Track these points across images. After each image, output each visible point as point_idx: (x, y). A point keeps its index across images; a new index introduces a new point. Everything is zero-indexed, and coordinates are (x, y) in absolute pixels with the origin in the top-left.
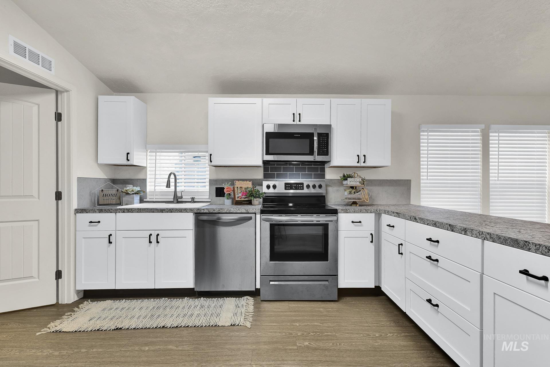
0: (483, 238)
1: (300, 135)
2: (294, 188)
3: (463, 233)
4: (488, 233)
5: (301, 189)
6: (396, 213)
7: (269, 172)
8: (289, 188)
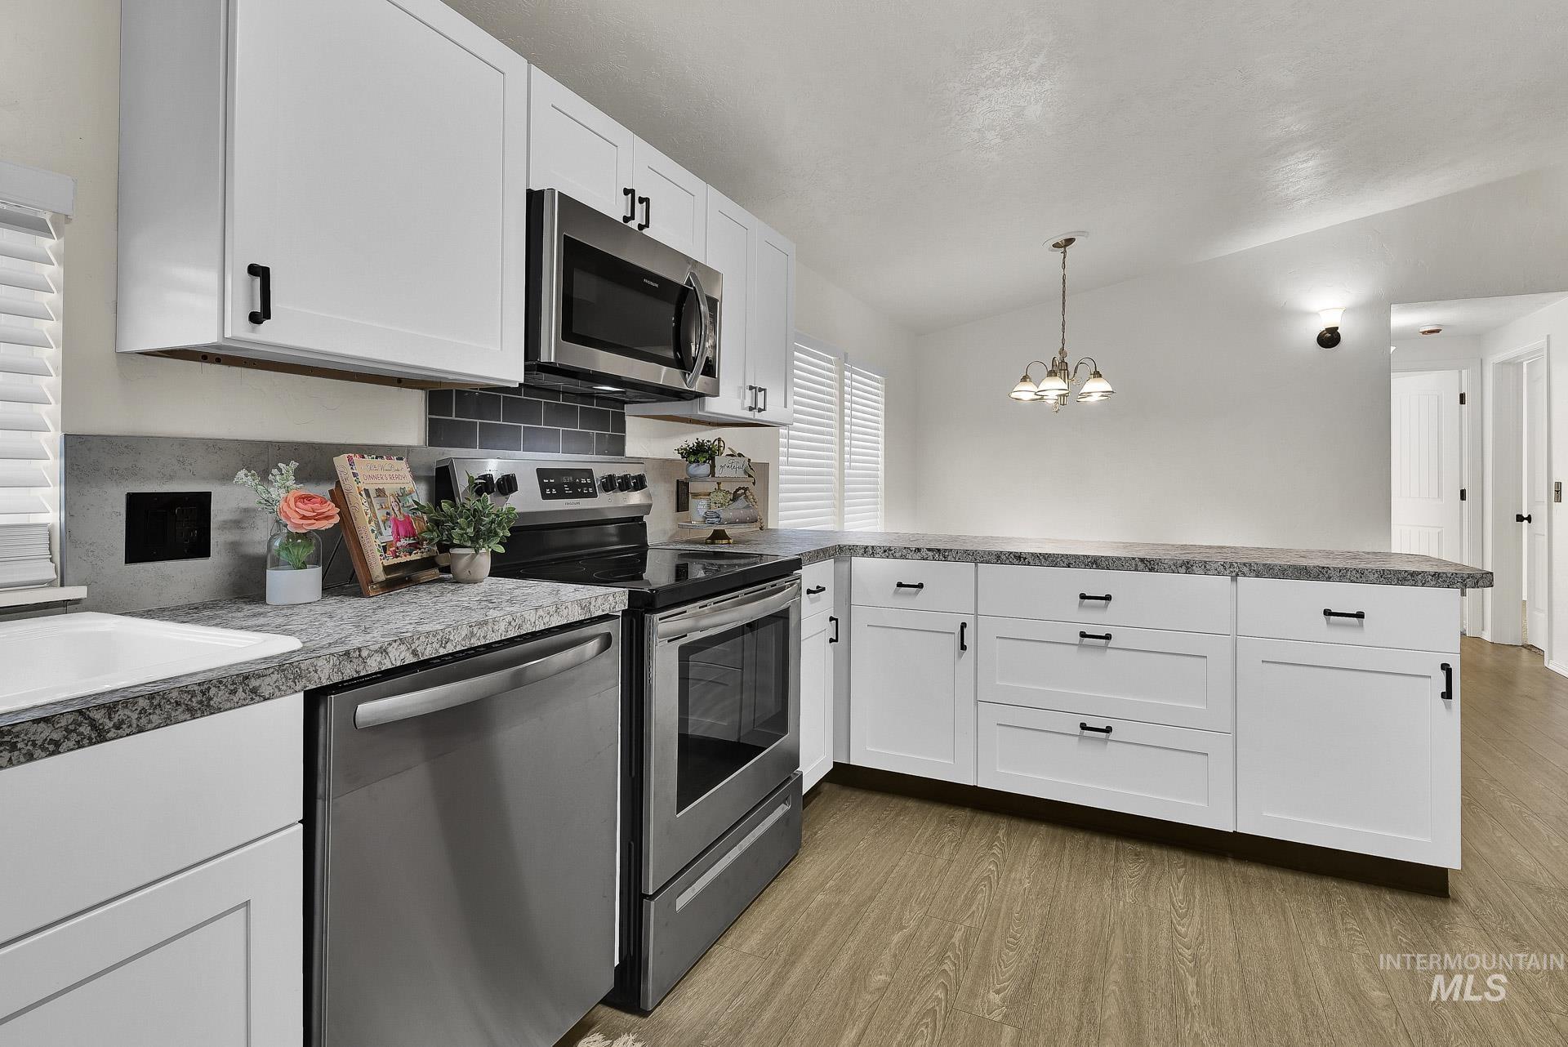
0: (1234, 574)
1: (657, 285)
2: (567, 490)
3: (1183, 569)
4: (1244, 564)
5: (589, 495)
6: (929, 550)
7: (454, 418)
8: (554, 491)
